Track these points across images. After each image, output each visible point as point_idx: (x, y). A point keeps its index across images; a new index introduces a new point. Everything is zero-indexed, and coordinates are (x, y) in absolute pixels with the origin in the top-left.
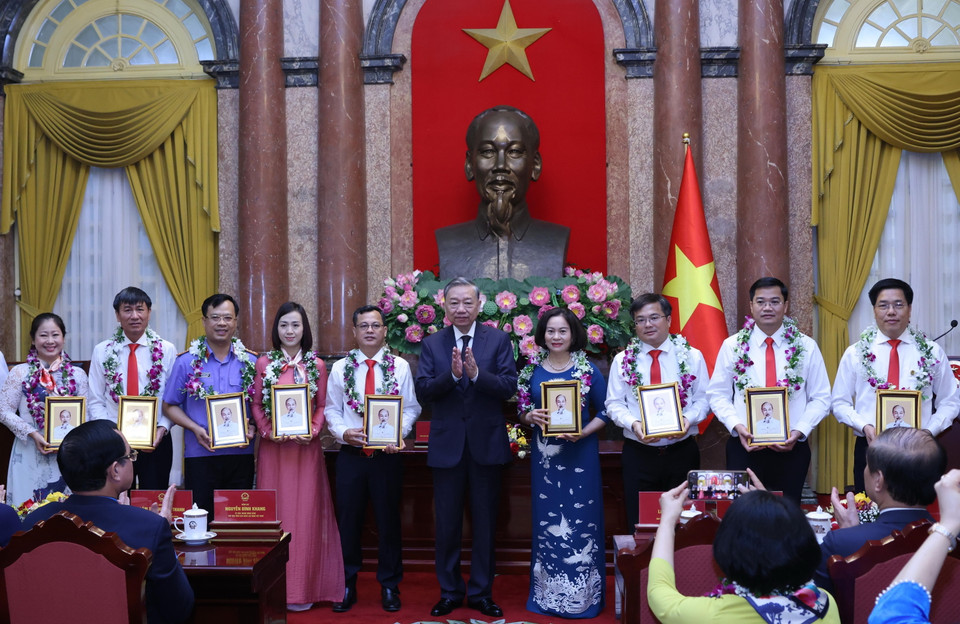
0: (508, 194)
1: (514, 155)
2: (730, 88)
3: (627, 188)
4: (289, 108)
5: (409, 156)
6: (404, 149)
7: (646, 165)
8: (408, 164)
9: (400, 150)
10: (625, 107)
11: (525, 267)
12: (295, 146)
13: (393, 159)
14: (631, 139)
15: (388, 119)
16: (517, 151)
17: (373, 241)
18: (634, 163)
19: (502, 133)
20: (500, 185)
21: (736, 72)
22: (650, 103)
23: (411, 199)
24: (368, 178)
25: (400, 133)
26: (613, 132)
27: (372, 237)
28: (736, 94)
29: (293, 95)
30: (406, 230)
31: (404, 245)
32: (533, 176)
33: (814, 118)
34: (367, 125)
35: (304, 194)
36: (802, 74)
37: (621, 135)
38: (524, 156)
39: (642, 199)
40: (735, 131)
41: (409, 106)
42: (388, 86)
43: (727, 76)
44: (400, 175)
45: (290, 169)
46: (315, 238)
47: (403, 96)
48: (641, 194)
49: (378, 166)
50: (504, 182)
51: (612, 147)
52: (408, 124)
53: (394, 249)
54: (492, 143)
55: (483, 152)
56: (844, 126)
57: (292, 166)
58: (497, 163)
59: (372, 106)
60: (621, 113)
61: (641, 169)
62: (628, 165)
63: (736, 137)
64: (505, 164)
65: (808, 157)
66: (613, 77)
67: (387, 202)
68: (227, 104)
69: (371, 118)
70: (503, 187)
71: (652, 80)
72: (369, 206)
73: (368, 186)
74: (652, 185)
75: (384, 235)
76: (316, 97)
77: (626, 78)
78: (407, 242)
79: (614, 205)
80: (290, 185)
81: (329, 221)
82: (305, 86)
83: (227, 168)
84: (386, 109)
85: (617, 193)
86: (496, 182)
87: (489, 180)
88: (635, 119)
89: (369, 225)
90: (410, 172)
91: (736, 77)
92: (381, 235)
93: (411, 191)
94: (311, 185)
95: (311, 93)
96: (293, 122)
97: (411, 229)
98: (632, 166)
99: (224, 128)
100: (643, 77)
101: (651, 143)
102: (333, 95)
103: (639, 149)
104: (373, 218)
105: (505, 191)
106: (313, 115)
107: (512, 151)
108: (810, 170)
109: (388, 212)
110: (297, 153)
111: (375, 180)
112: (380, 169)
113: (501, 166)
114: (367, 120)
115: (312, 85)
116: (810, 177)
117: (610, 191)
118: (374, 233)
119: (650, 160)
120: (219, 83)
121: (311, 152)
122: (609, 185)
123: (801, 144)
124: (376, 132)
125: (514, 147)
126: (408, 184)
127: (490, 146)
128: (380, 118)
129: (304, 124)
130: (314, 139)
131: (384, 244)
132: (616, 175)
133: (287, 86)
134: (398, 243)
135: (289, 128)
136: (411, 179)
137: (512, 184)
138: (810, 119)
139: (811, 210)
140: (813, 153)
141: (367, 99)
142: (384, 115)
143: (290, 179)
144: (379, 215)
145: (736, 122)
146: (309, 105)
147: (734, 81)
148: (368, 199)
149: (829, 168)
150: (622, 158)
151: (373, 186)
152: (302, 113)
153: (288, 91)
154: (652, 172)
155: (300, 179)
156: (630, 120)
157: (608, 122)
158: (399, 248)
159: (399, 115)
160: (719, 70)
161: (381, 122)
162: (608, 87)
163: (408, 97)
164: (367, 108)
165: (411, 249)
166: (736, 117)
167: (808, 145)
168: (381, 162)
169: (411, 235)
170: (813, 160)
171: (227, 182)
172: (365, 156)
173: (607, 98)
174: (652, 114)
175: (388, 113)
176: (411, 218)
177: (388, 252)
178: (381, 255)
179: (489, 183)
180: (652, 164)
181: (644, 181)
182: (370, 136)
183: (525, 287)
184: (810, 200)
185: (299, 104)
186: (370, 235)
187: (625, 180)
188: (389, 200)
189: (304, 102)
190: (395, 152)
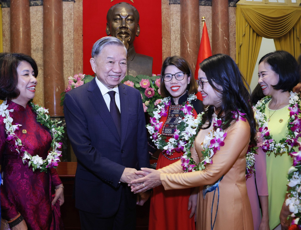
0: (127, 39)
1: (129, 21)
2: (209, 10)
3: (170, 47)
4: (31, 15)
5: (81, 32)
6: (79, 29)
7: (177, 38)
8: (81, 35)
9: (78, 29)
10: (169, 15)
11: (135, 72)
12: (34, 30)
13: (75, 33)
14: (171, 28)
15: (73, 16)
16: (131, 20)
17: (66, 66)
18: (173, 37)
19: (124, 11)
20: (123, 34)
21: (211, 4)
22: (179, 14)
23: (82, 49)
24: (64, 40)
25: (78, 22)
26: (164, 25)
27: (66, 65)
28: (211, 12)
29: (33, 9)
30: (80, 62)
31: (79, 69)
32: (137, 34)
33: (236, 24)
34: (64, 18)
35: (38, 50)
36: (233, 6)
37: (167, 26)
38: (134, 23)
39: (176, 51)
40: (211, 26)
41: (82, 12)
42: (73, 2)
43: (208, 5)
44: (78, 40)
45: (32, 40)
46: (42, 68)
47: (79, 7)
48: (175, 49)
49: (68, 35)
50: (126, 33)
51: (164, 31)
52: (81, 19)
53: (75, 69)
54: (119, 15)
55: (115, 20)
56: (245, 28)
57: (33, 39)
58: (122, 24)
59: (66, 10)
60: (167, 18)
61: (176, 40)
62: (170, 38)
63: (211, 29)
64: (126, 25)
65: (235, 38)
66: (164, 4)
67: (72, 50)
68: (6, 14)
69: (66, 16)
70: (124, 36)
71: (180, 5)
72: (65, 52)
73: (64, 43)
74: (180, 46)
75: (71, 64)
76: (42, 10)
77: (170, 4)
78: (80, 67)
79: (165, 54)
80: (32, 47)
81: (48, 60)
82: (38, 5)
83: (6, 40)
84: (72, 12)
85: (166, 49)
86: (121, 33)
87: (118, 32)
88: (173, 20)
89: (65, 60)
90: (82, 38)
91: (211, 6)
92: (69, 64)
93: (82, 46)
94: (41, 46)
95: (40, 8)
96: (33, 20)
97: (82, 62)
98: (172, 38)
99: (5, 24)
100: (176, 4)
101: (179, 30)
102: (48, 6)
103: (175, 32)
104: (66, 57)
105: (126, 37)
106: (41, 18)
107: (128, 20)
108: (235, 43)
109: (72, 54)
110: (35, 33)
111: (67, 41)
112: (69, 37)
113: (124, 25)
114: (64, 16)
115: (41, 5)
116: (236, 46)
117: (163, 48)
118: (67, 63)
119: (179, 36)
120: (2, 5)
121: (40, 33)
122: (163, 46)
123: (233, 33)
124: (68, 21)
125: (129, 18)
126: (81, 43)
127: (118, 17)
128: (69, 15)
129: (38, 21)
130: (42, 27)
131: (71, 68)
132: (165, 42)
133: (30, 6)
134: (77, 67)
135: (32, 23)
136: (82, 41)
137: (128, 34)
138: (235, 24)
139: (236, 58)
140: (236, 36)
141: (64, 7)
142: (71, 14)
143: (32, 44)
144: (69, 56)
145: (211, 23)
146: (40, 13)
147: (210, 7)
148: (64, 49)
149: (241, 43)
150: (168, 36)
151: (66, 43)
152: (37, 17)
153: (31, 8)
154: (180, 41)
155: (36, 44)
156: (171, 20)
157: (162, 21)
158: (77, 70)
159: (77, 15)
160: (205, 3)
161: (70, 17)
162: (162, 7)
163: (81, 8)
164: (64, 11)
165: (82, 70)
166: (211, 21)
167: (235, 33)
168: (70, 34)
169: (82, 64)
170: (236, 39)
171: (6, 46)
172: (63, 31)
173: (162, 11)
174: (180, 18)
175: (73, 13)
176: (82, 57)
177: (72, 71)
178: (69, 72)
179: (118, 34)
180: (180, 38)
181: (177, 44)
182: (65, 23)
183: (137, 80)
184: (236, 54)
185: (35, 13)
186: (65, 64)
187: (169, 44)
188: (73, 49)
189: (37, 12)
190: (76, 30)
